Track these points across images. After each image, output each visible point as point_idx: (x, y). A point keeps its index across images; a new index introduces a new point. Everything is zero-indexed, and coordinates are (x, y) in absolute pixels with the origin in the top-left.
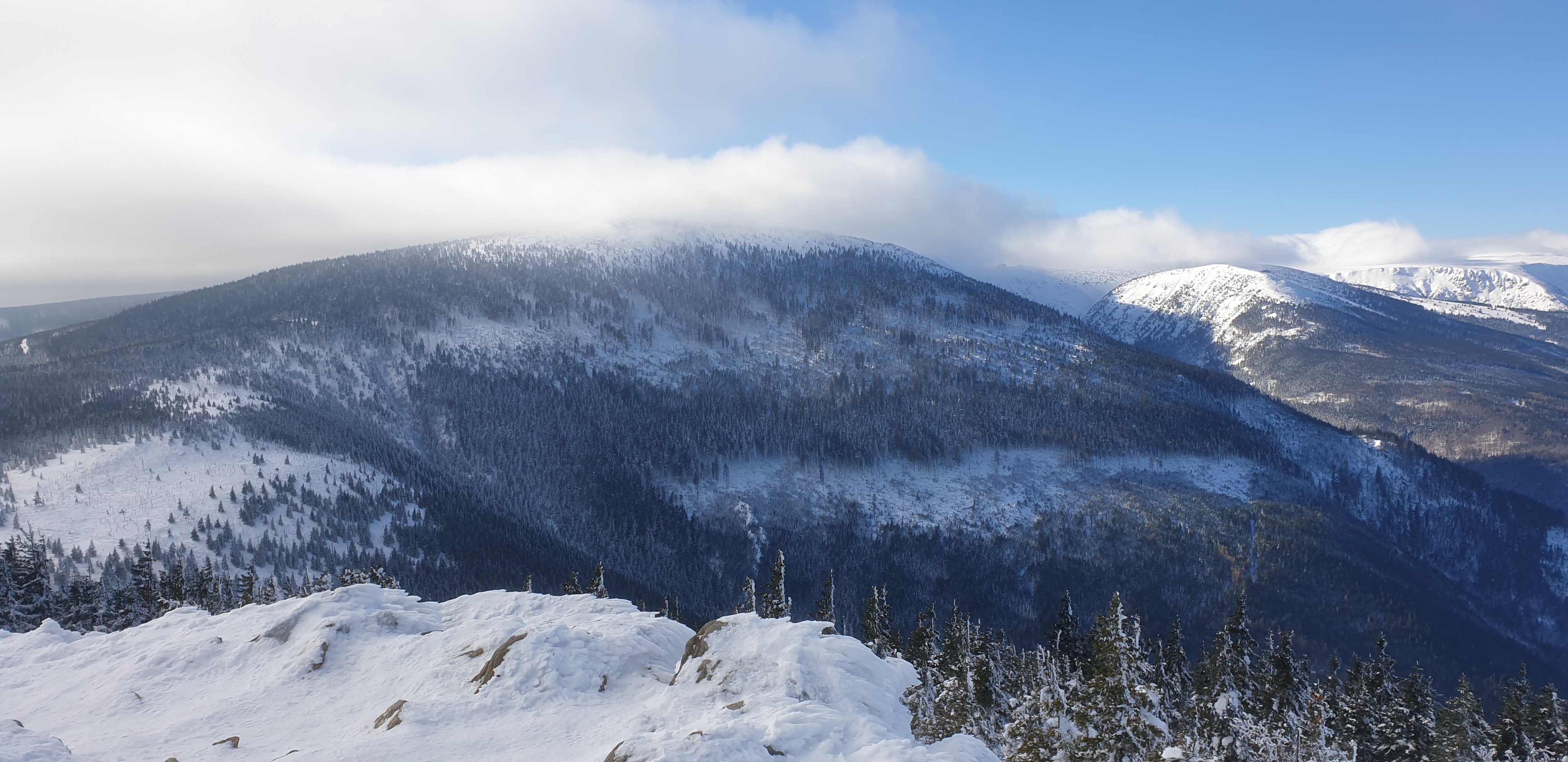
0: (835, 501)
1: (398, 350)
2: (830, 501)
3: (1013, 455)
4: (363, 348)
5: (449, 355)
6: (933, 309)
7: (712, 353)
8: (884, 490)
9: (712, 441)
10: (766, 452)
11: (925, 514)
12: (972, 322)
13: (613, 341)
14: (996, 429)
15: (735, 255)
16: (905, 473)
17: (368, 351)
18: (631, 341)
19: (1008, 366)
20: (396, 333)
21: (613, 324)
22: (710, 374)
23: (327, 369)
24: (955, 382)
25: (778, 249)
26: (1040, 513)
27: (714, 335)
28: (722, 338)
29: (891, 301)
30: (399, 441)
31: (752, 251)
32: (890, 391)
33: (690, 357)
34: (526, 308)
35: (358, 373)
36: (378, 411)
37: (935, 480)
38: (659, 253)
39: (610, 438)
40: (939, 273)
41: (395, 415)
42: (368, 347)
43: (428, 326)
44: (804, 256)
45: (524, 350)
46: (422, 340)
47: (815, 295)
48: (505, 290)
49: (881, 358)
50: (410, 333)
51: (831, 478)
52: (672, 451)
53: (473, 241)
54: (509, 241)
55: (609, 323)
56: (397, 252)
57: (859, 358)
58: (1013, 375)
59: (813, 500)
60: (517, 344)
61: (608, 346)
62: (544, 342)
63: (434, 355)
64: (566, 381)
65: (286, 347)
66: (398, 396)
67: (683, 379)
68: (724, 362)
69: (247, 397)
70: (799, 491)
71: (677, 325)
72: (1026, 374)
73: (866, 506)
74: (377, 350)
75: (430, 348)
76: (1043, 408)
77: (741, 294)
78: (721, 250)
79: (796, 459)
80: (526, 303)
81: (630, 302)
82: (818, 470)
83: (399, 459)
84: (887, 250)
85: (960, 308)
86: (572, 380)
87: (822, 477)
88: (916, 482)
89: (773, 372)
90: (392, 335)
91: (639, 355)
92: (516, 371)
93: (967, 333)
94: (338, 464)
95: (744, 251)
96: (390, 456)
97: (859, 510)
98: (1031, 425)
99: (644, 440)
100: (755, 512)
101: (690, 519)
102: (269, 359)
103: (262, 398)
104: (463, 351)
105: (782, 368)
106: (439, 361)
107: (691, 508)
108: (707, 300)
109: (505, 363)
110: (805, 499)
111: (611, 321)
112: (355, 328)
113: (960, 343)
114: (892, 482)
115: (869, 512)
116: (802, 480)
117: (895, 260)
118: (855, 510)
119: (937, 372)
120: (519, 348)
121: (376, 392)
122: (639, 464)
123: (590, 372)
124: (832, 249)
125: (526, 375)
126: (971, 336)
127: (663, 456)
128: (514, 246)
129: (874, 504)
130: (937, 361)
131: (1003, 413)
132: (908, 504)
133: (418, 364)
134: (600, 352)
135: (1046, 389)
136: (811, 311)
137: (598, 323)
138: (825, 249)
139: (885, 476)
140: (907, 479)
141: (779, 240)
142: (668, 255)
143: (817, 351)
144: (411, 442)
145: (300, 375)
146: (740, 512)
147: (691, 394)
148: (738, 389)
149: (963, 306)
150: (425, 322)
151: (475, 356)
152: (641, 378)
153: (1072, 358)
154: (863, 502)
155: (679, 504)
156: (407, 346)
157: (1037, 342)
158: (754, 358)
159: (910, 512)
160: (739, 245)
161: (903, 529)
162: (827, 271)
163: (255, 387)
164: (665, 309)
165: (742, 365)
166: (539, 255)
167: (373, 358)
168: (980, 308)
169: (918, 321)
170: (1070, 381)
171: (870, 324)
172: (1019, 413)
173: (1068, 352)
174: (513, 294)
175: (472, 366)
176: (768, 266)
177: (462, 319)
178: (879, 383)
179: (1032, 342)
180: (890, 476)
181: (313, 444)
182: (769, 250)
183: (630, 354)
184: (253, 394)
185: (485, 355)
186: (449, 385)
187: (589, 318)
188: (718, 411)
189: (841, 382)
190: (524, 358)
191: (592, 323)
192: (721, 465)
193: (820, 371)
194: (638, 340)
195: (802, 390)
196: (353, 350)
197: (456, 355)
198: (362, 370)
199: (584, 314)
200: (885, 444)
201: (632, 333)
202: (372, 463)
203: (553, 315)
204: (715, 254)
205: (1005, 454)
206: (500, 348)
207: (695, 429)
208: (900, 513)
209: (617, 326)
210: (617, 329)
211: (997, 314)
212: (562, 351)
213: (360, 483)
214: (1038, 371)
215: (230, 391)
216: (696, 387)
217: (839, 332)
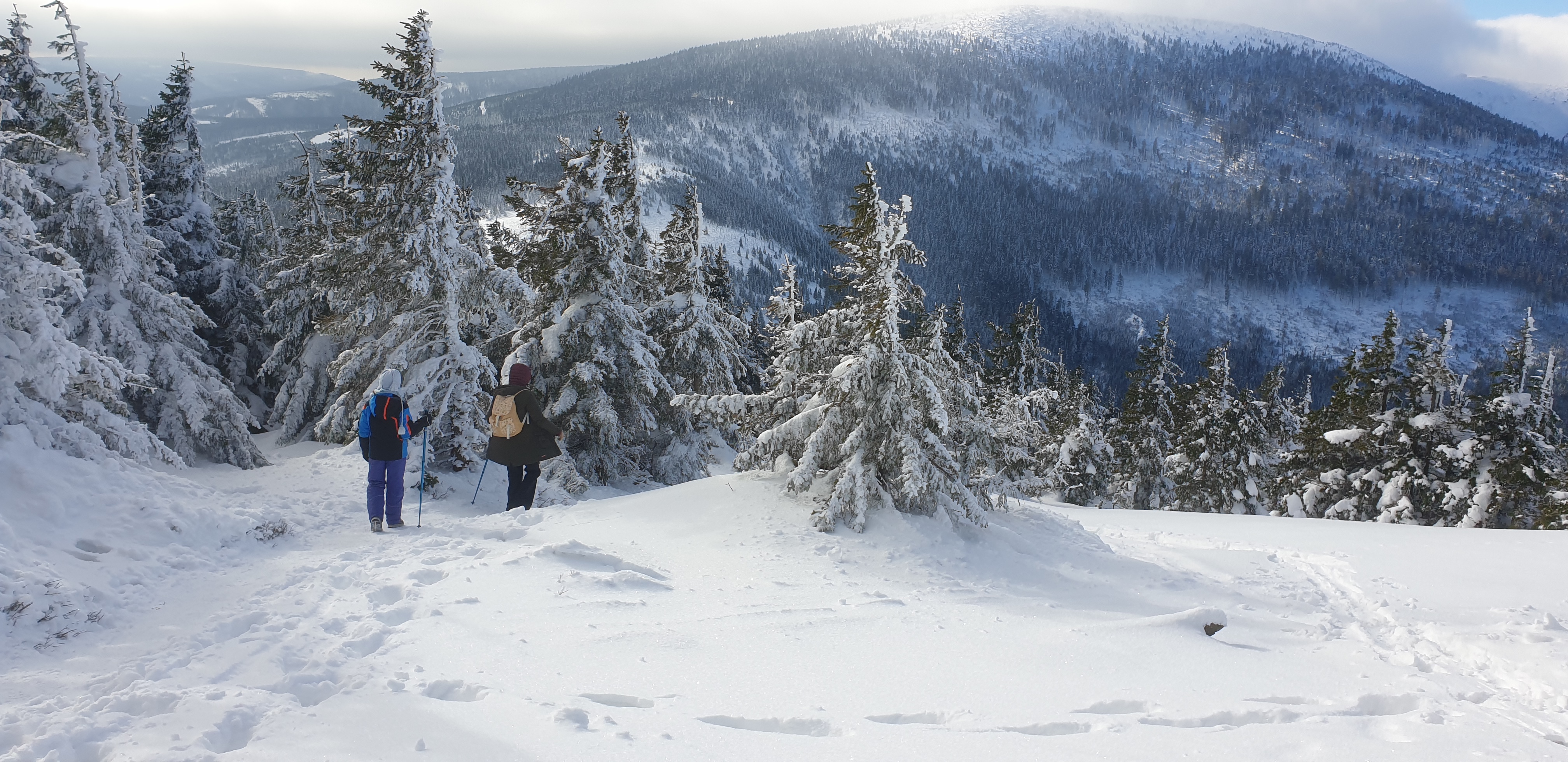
0: (1239, 324)
1: (804, 133)
2: (1234, 324)
3: (1457, 293)
4: (773, 130)
5: (851, 142)
6: (1379, 120)
7: (1117, 155)
8: (1297, 318)
9: (1108, 249)
10: (1166, 264)
11: (1342, 347)
12: (1426, 138)
13: (1012, 136)
14: (1440, 262)
15: (1153, 49)
16: (1323, 302)
17: (777, 132)
18: (1031, 137)
19: (1465, 192)
20: (803, 117)
21: (1013, 118)
22: (1112, 178)
23: (739, 148)
24: (1396, 206)
25: (1202, 44)
26: (1482, 361)
27: (1120, 135)
28: (1130, 139)
29: (1330, 109)
30: (801, 222)
31: (1171, 45)
32: (1317, 210)
33: (1092, 158)
34: (927, 98)
35: (767, 154)
36: (784, 192)
37: (1359, 313)
38: (1069, 44)
39: (1000, 236)
40: (1392, 80)
41: (798, 197)
42: (777, 129)
43: (833, 112)
44: (1230, 53)
45: (922, 141)
46: (826, 125)
47: (1240, 96)
48: (908, 78)
49: (1310, 172)
50: (816, 118)
51: (1237, 300)
52: (1064, 255)
53: (879, 26)
54: (915, 26)
55: (1010, 117)
56: (806, 34)
57: (1285, 171)
58: (1469, 202)
59: (1214, 321)
60: (915, 134)
61: (1006, 141)
62: (942, 134)
63: (837, 141)
64: (961, 175)
65: (704, 124)
66: (802, 179)
67: (1082, 180)
68: (1129, 165)
69: (672, 170)
70: (1200, 309)
71: (1082, 122)
72: (1486, 202)
73: (1275, 332)
74: (785, 133)
75: (834, 134)
76: (1502, 242)
77: (1155, 92)
78: (1138, 42)
79: (1199, 276)
80: (928, 92)
81: (1034, 95)
82: (1224, 290)
83: (802, 240)
84: (1330, 50)
85: (1413, 121)
86: (967, 175)
87: (1227, 298)
88: (1336, 313)
89: (1183, 180)
90: (800, 118)
91: (1037, 151)
92: (913, 162)
93: (1417, 150)
94: (750, 238)
95: (1163, 44)
96: (794, 236)
97: (1265, 336)
98: (1485, 261)
99: (1035, 241)
100: (1148, 327)
101: (1077, 327)
102: (689, 134)
103: (684, 171)
104: (864, 138)
105: (1193, 176)
106: (841, 147)
107: (1078, 315)
108: (1116, 96)
109: (903, 153)
110: (1205, 319)
111: (1012, 115)
112: (766, 110)
113: (1407, 162)
114: (1308, 310)
115: (1277, 340)
116: (1203, 299)
117: (1339, 62)
118: (1261, 336)
119: (1376, 193)
120: (917, 138)
121: (783, 173)
122: (1028, 266)
123: (985, 167)
124: (1265, 46)
125: (922, 167)
126: (1422, 155)
127: (1054, 260)
128: (920, 32)
129: (1284, 332)
130: (1378, 182)
131: (1452, 245)
132: (1322, 335)
133: (822, 148)
134: (997, 147)
135: (1509, 221)
136: (1234, 114)
137: (998, 116)
138: (1257, 45)
139: (1300, 303)
140: (1325, 308)
141: (1204, 33)
142: (1078, 46)
143: (1236, 160)
144: (811, 224)
145: (716, 152)
146: (1131, 325)
147: (1090, 197)
148: (1141, 195)
149: (1417, 119)
150: (831, 107)
151: (875, 144)
152: (1037, 177)
153: (1549, 188)
154: (1271, 328)
155: (1066, 310)
156: (812, 129)
157: (1505, 166)
158: (1162, 162)
159: (1325, 344)
160: (1158, 38)
161: (1314, 361)
162: (1257, 71)
163: (677, 159)
164: (1069, 104)
165: (1149, 169)
166: (944, 43)
167: (781, 141)
168: (1437, 123)
169: (1359, 133)
170: (1542, 213)
171: (1301, 134)
172: (1471, 246)
173: (1543, 180)
174: (916, 83)
175: (871, 154)
176: (1189, 62)
177: (866, 106)
178: (1305, 199)
179: (1499, 164)
180: (1306, 304)
181: (729, 218)
182: (1191, 44)
183: (1029, 151)
184: (676, 166)
185: (884, 143)
186: (849, 173)
187: (989, 110)
188: (1117, 217)
189: (1262, 196)
190: (922, 149)
191: (993, 116)
192: (1116, 274)
193: (1237, 182)
194: (1038, 137)
195: (1214, 202)
196: (763, 130)
197: (858, 142)
198: (771, 151)
199: (985, 106)
200: (1305, 268)
201: (1033, 128)
202: (779, 240)
203: (953, 106)
204: (1129, 47)
205: (1447, 291)
206: (899, 138)
207: (1090, 234)
208: (1313, 345)
209: (1018, 121)
210: (1018, 123)
211: (1459, 131)
212: (960, 144)
213: (769, 258)
214: (1502, 200)
215: (656, 161)
216: (1096, 190)
217: (1264, 141)
